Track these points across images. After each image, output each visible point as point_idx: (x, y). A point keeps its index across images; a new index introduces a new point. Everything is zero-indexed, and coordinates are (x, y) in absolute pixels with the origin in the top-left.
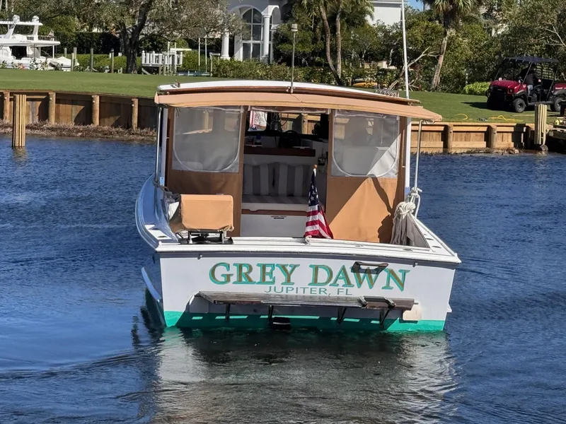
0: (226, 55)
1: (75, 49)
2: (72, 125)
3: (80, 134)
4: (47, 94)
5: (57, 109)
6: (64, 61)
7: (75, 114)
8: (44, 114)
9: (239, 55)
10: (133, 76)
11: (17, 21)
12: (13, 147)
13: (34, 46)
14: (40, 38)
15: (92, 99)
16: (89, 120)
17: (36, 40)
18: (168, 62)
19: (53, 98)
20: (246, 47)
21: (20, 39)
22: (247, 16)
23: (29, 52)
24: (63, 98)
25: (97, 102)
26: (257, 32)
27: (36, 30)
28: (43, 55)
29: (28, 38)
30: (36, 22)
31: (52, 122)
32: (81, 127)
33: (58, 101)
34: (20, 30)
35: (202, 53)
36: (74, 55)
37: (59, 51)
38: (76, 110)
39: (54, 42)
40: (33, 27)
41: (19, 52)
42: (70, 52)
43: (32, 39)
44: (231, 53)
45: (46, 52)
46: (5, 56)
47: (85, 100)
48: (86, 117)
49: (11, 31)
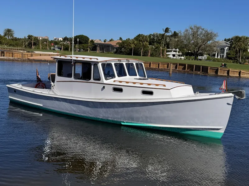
0: (216, 57)
2: (181, 70)
3: (183, 72)
4: (177, 64)
5: (179, 67)
6: (183, 58)
7: (182, 68)
8: (176, 68)
9: (219, 57)
10: (196, 60)
11: (174, 49)
12: (169, 73)
13: (177, 54)
16: (185, 69)
17: (177, 53)
18: (204, 58)
19: (178, 65)
20: (221, 56)
21: (174, 53)
22: (221, 49)
23: (176, 55)
24: (180, 65)
25: (187, 65)
26: (223, 53)
27: (178, 51)
30: (178, 50)
31: (178, 69)
32: (183, 70)
33: (179, 65)
35: (211, 57)
36: (185, 56)
37: (182, 56)
38: (182, 67)
39: (181, 54)
41: (174, 55)
42: (184, 56)
44: (217, 56)
45: (179, 56)
46: (171, 56)
47: (184, 65)
48: (184, 68)
49: (173, 51)
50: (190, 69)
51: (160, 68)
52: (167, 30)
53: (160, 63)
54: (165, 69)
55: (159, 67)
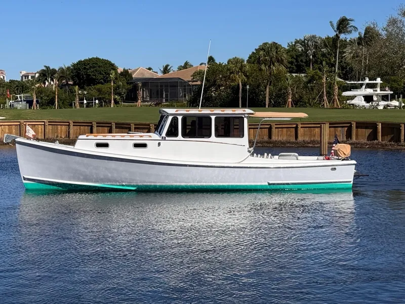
1: (401, 96)
2: (365, 141)
3: (368, 146)
4: (350, 123)
5: (357, 132)
6: (395, 103)
7: (367, 135)
8: (349, 135)
11: (367, 81)
13: (377, 95)
14: (381, 90)
15: (377, 125)
16: (376, 138)
17: (379, 91)
19: (354, 125)
21: (369, 91)
23: (375, 98)
24: (360, 125)
25: (380, 126)
27: (379, 85)
28: (383, 100)
29: (374, 91)
30: (379, 81)
31: (354, 139)
33: (357, 127)
34: (369, 86)
36: (401, 99)
37: (393, 98)
38: (368, 132)
40: (377, 84)
41: (368, 99)
42: (399, 97)
43: (376, 91)
45: (385, 98)
46: (360, 102)
47: (373, 126)
48: (373, 136)
49: (364, 87)
50: (389, 137)
51: (300, 139)
52: (343, 25)
53: (300, 126)
54: (313, 142)
55: (296, 137)
